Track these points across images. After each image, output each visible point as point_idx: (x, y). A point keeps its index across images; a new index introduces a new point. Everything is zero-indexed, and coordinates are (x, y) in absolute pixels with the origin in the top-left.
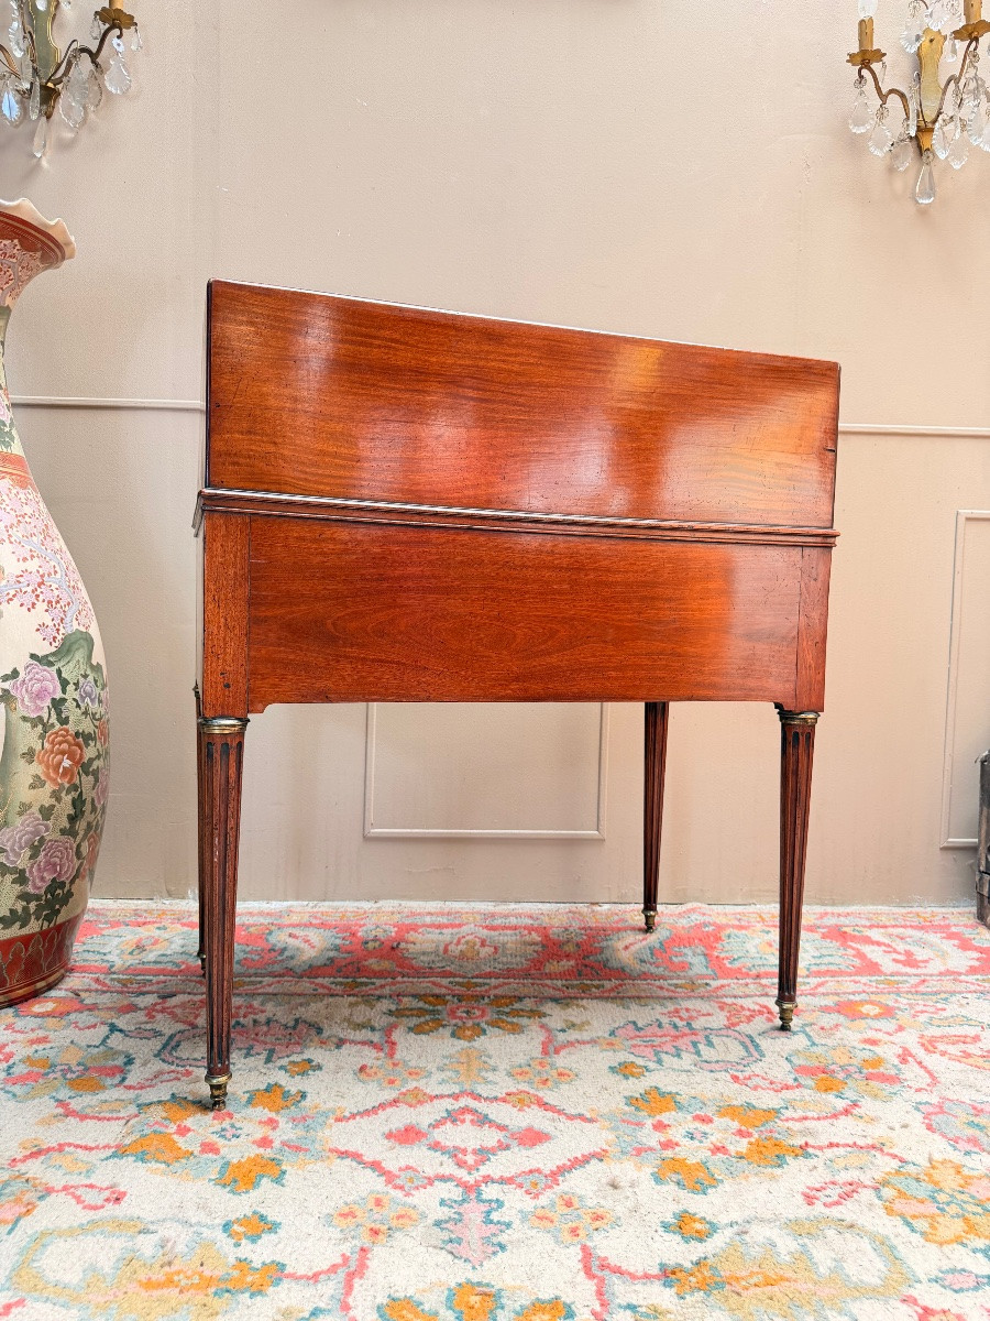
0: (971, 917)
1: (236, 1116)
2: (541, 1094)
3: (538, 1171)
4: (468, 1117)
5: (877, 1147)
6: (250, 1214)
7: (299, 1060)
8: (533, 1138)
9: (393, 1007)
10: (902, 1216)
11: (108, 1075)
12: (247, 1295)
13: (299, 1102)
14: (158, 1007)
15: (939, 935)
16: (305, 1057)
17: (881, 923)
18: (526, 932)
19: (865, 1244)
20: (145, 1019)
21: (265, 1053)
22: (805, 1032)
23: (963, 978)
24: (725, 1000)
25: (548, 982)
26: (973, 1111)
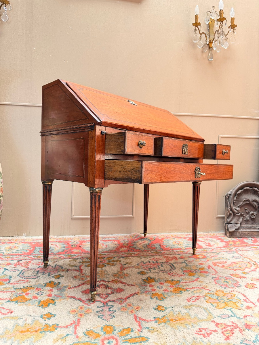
0: (223, 234)
1: (42, 289)
2: (121, 280)
3: (122, 298)
4: (103, 286)
5: (204, 288)
6: (47, 313)
7: (57, 275)
8: (120, 290)
9: (81, 261)
10: (210, 303)
11: (5, 281)
12: (49, 332)
13: (58, 285)
14: (18, 264)
15: (216, 239)
16: (59, 274)
17: (202, 237)
18: (114, 241)
19: (202, 310)
20: (14, 267)
21: (48, 274)
22: (185, 262)
23: (222, 248)
24: (165, 256)
25: (121, 253)
26: (225, 279)
